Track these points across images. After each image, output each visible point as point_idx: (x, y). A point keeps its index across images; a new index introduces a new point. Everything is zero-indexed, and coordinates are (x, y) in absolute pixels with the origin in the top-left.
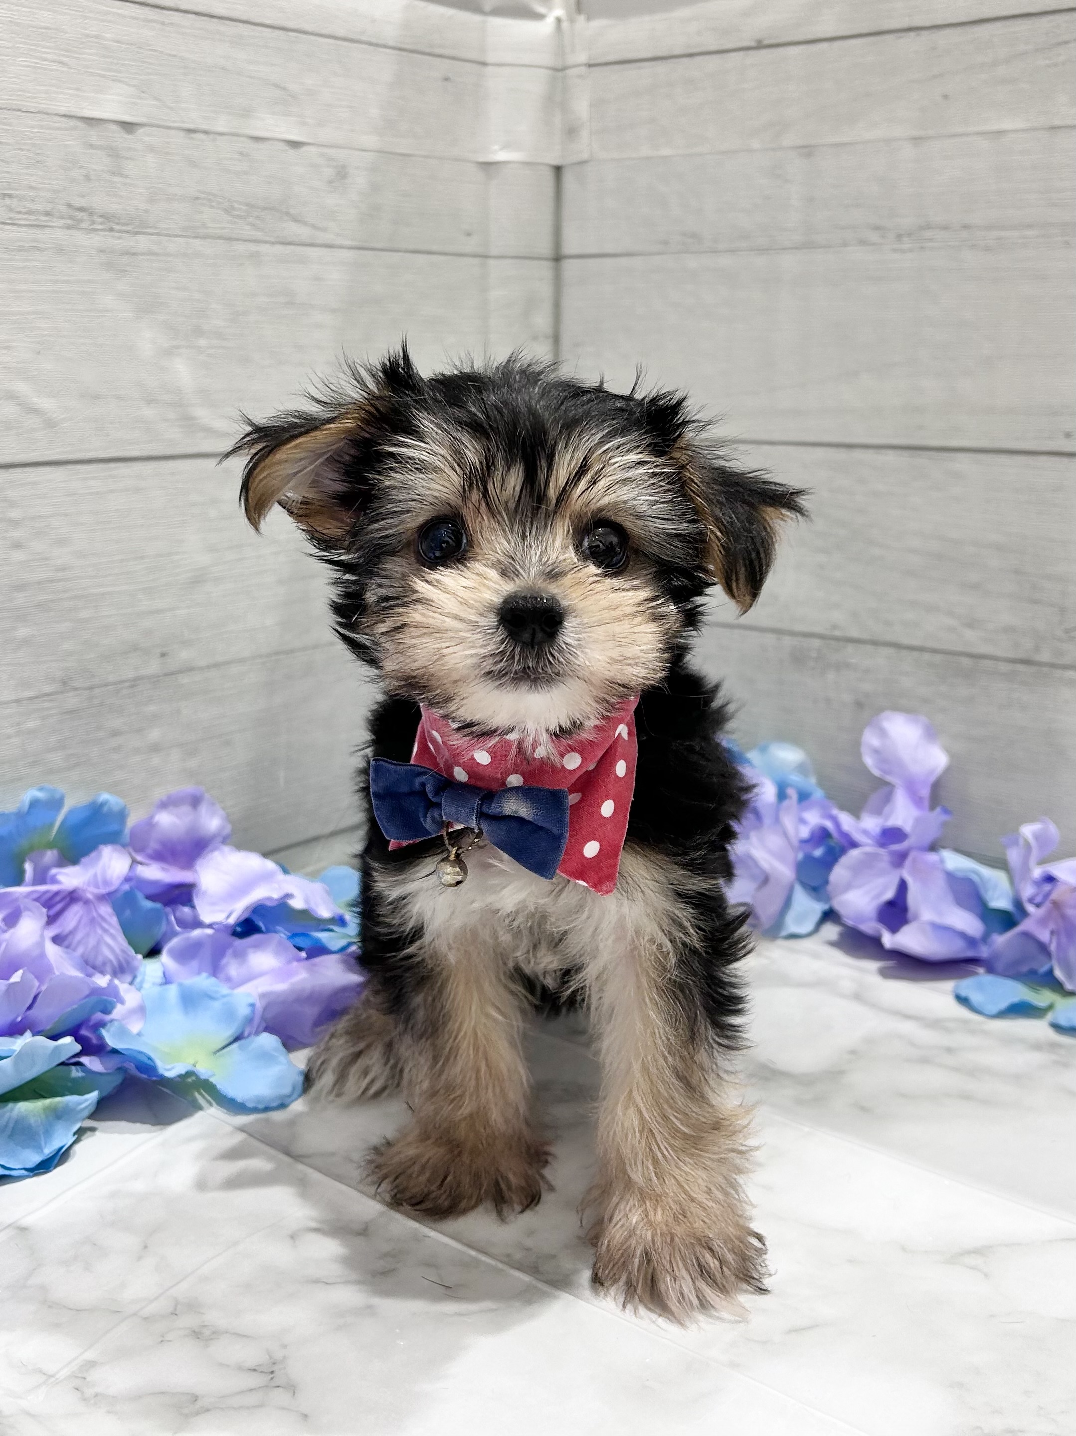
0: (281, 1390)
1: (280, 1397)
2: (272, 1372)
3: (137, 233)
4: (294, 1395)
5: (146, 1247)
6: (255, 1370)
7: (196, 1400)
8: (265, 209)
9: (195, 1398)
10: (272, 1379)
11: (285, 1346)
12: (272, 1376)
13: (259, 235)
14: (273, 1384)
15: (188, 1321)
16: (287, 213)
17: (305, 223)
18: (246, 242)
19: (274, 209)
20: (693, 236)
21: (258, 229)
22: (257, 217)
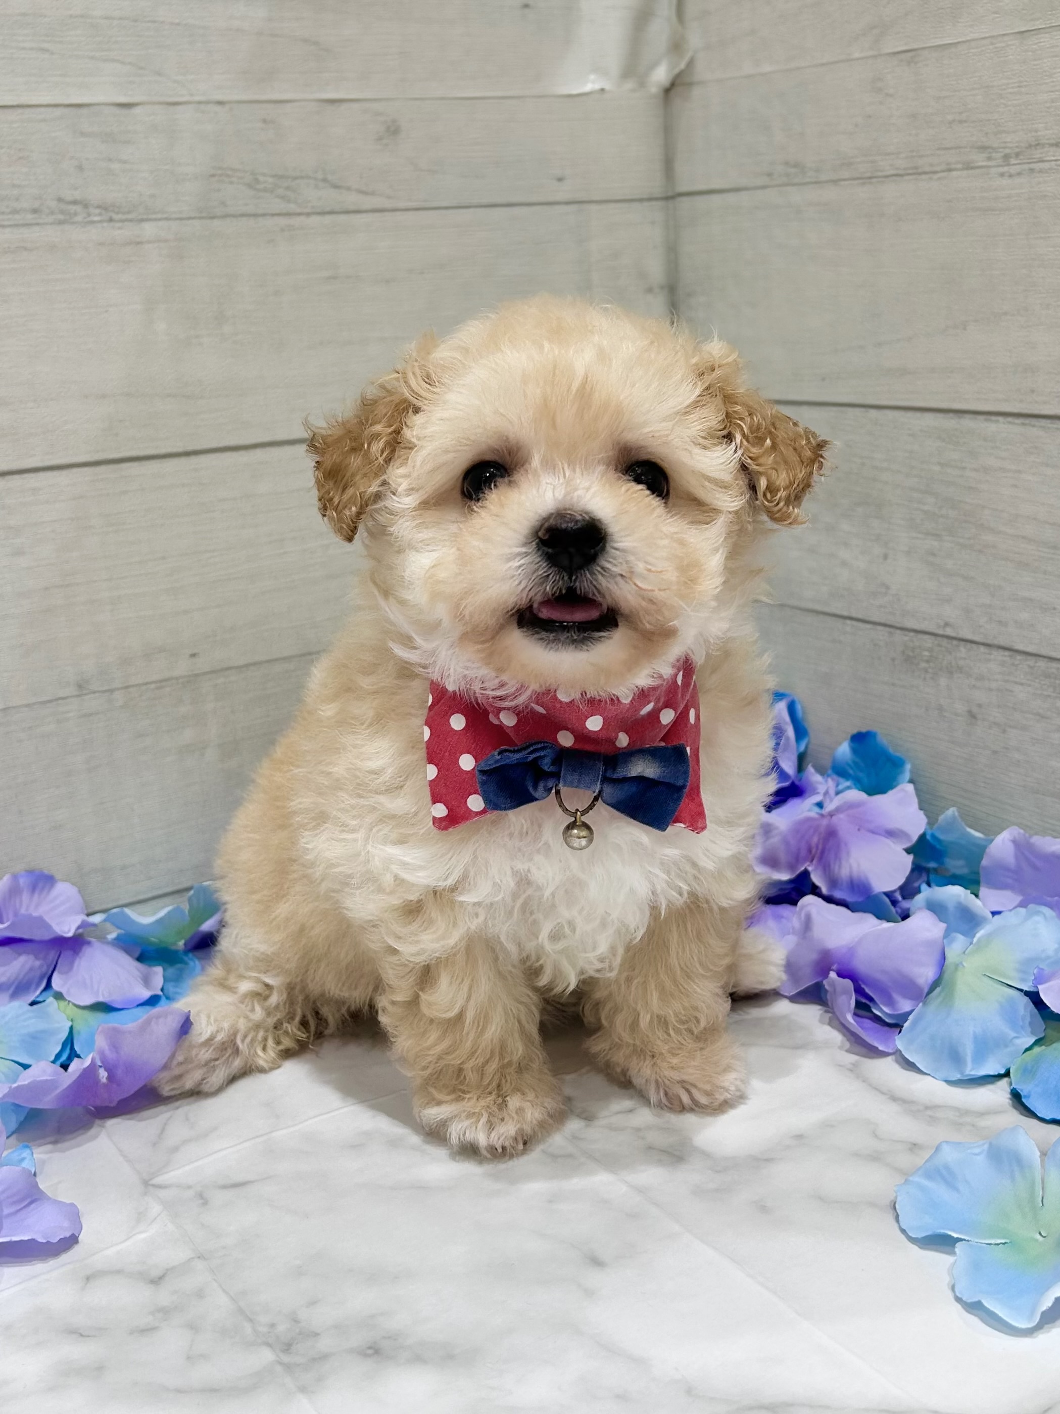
3: (142, 220)
13: (292, 208)
16: (325, 180)
17: (349, 189)
18: (276, 218)
19: (308, 177)
20: (796, 166)
21: (289, 201)
22: (288, 188)
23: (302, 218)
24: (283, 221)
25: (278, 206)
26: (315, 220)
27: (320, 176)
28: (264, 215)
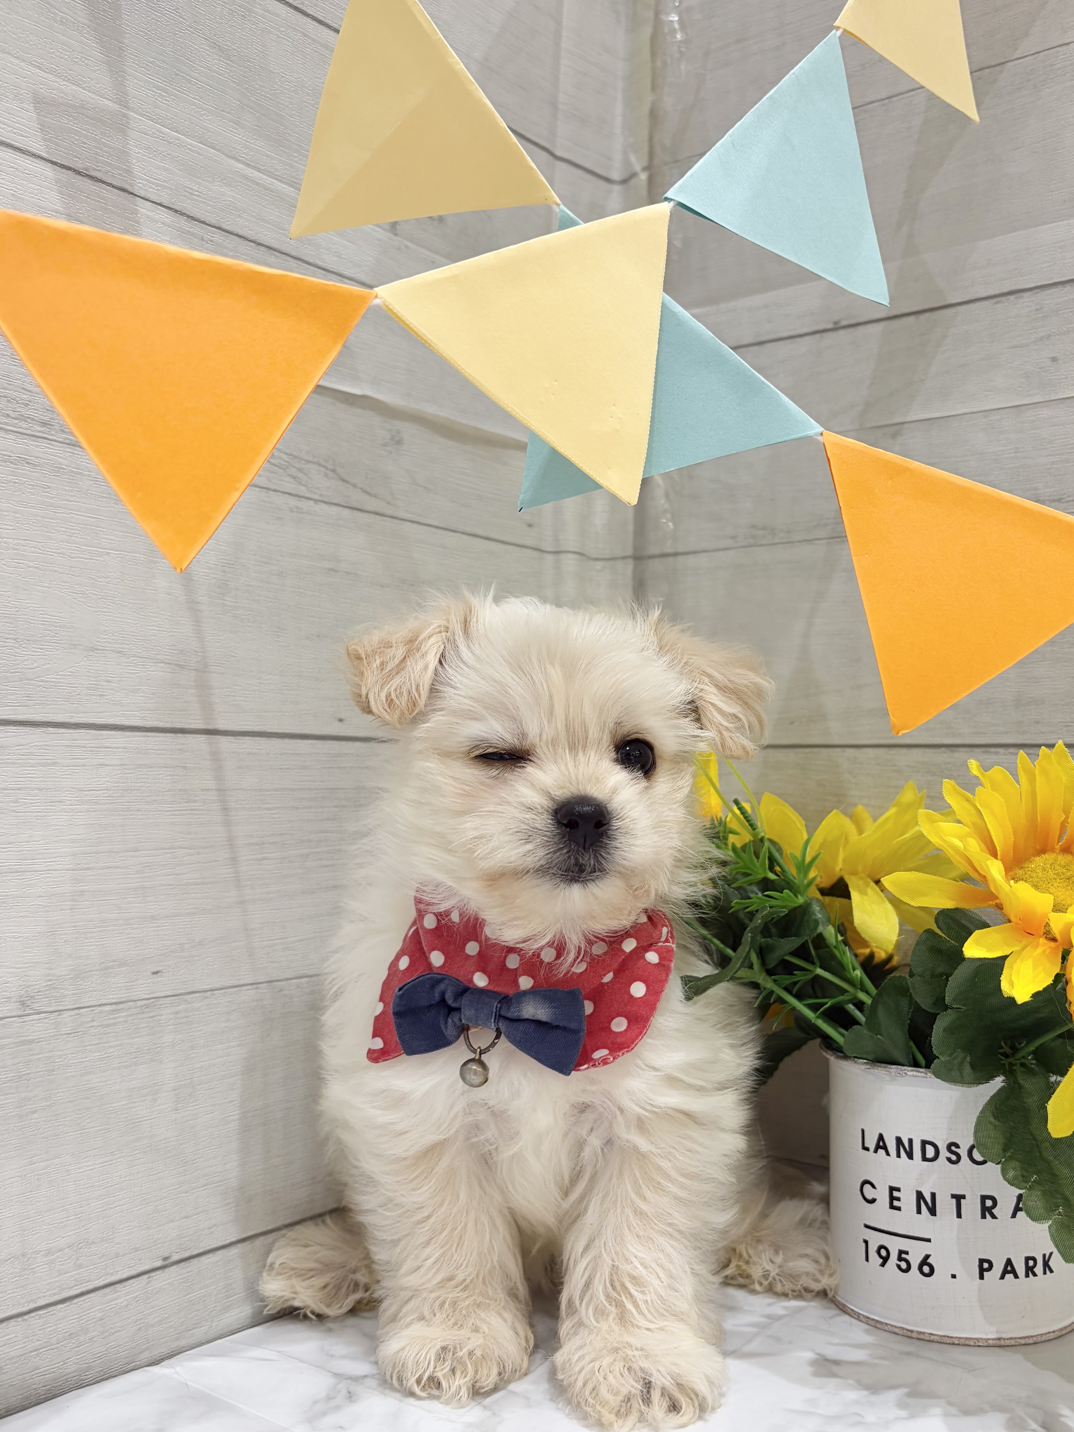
8: (308, 462)
13: (302, 490)
16: (334, 471)
17: (354, 486)
18: (286, 495)
19: (320, 465)
20: (764, 528)
21: (300, 483)
22: (300, 470)
23: (311, 503)
24: (293, 502)
25: (289, 485)
26: (321, 509)
27: (331, 467)
28: (275, 491)
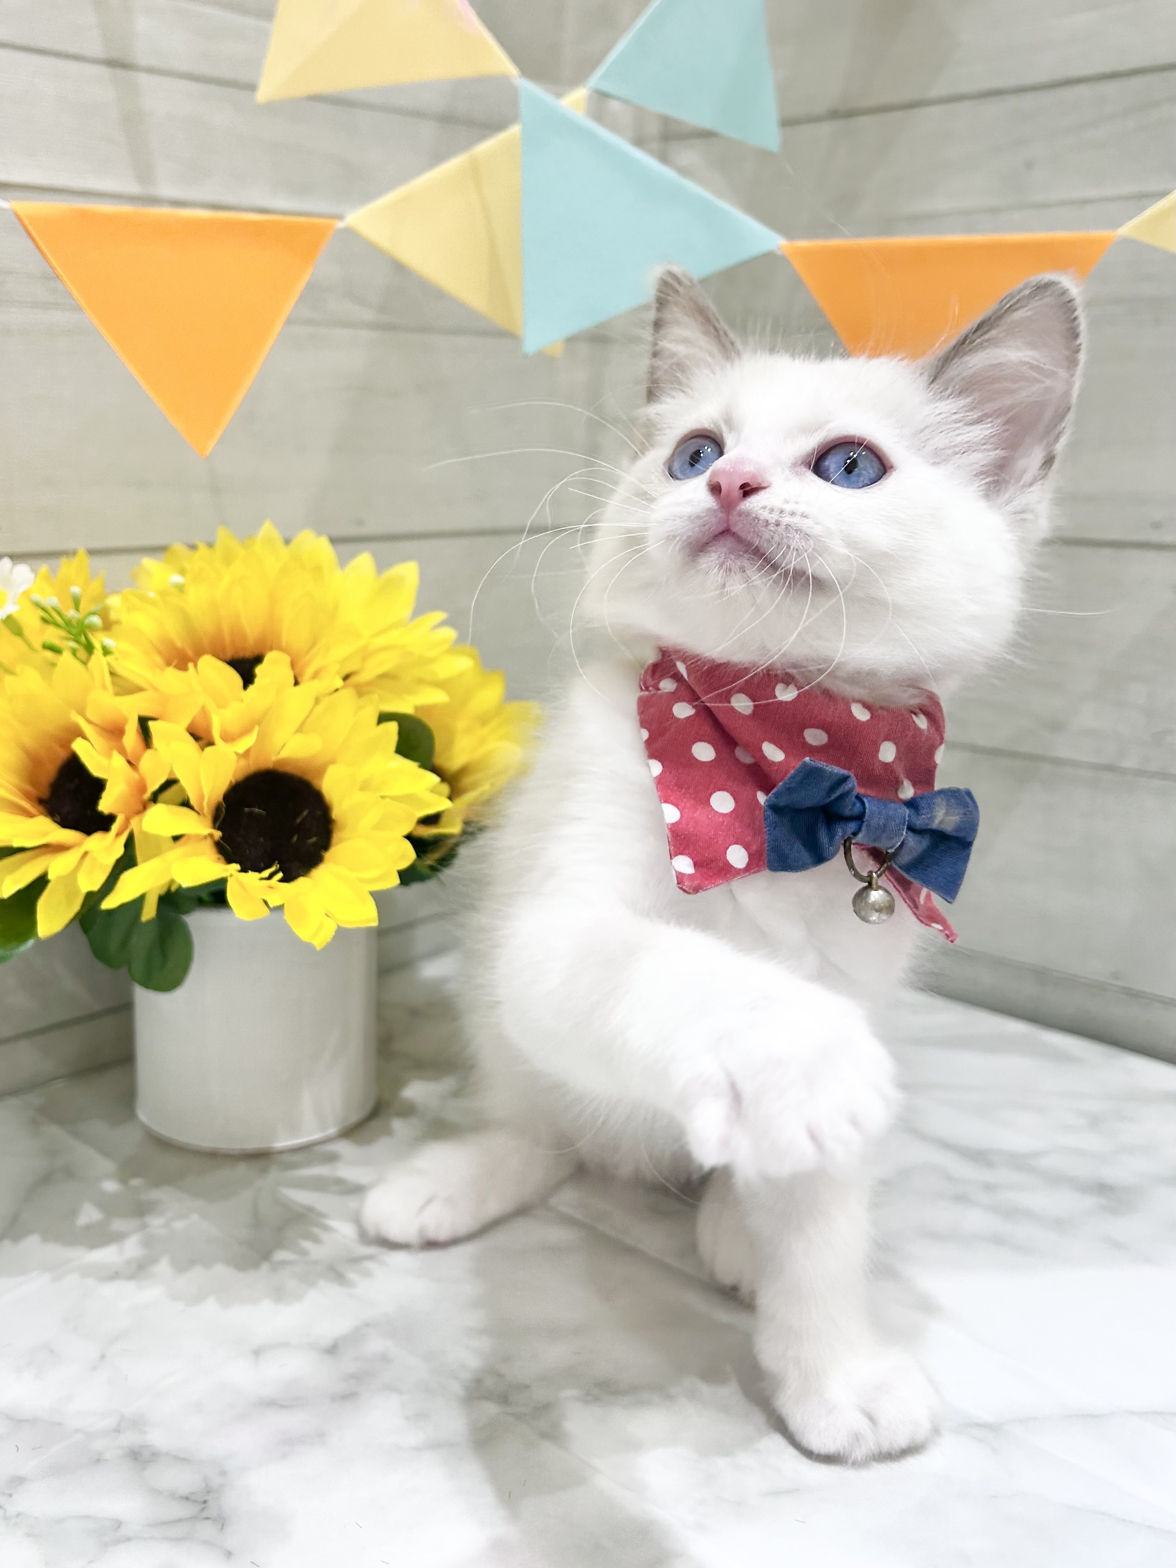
0: (209, 1522)
1: (206, 1530)
2: (205, 1502)
4: (222, 1528)
5: (103, 1357)
6: (187, 1499)
7: (119, 1527)
9: (118, 1524)
10: (203, 1509)
11: (224, 1473)
12: (203, 1506)
14: (205, 1514)
15: (129, 1439)
